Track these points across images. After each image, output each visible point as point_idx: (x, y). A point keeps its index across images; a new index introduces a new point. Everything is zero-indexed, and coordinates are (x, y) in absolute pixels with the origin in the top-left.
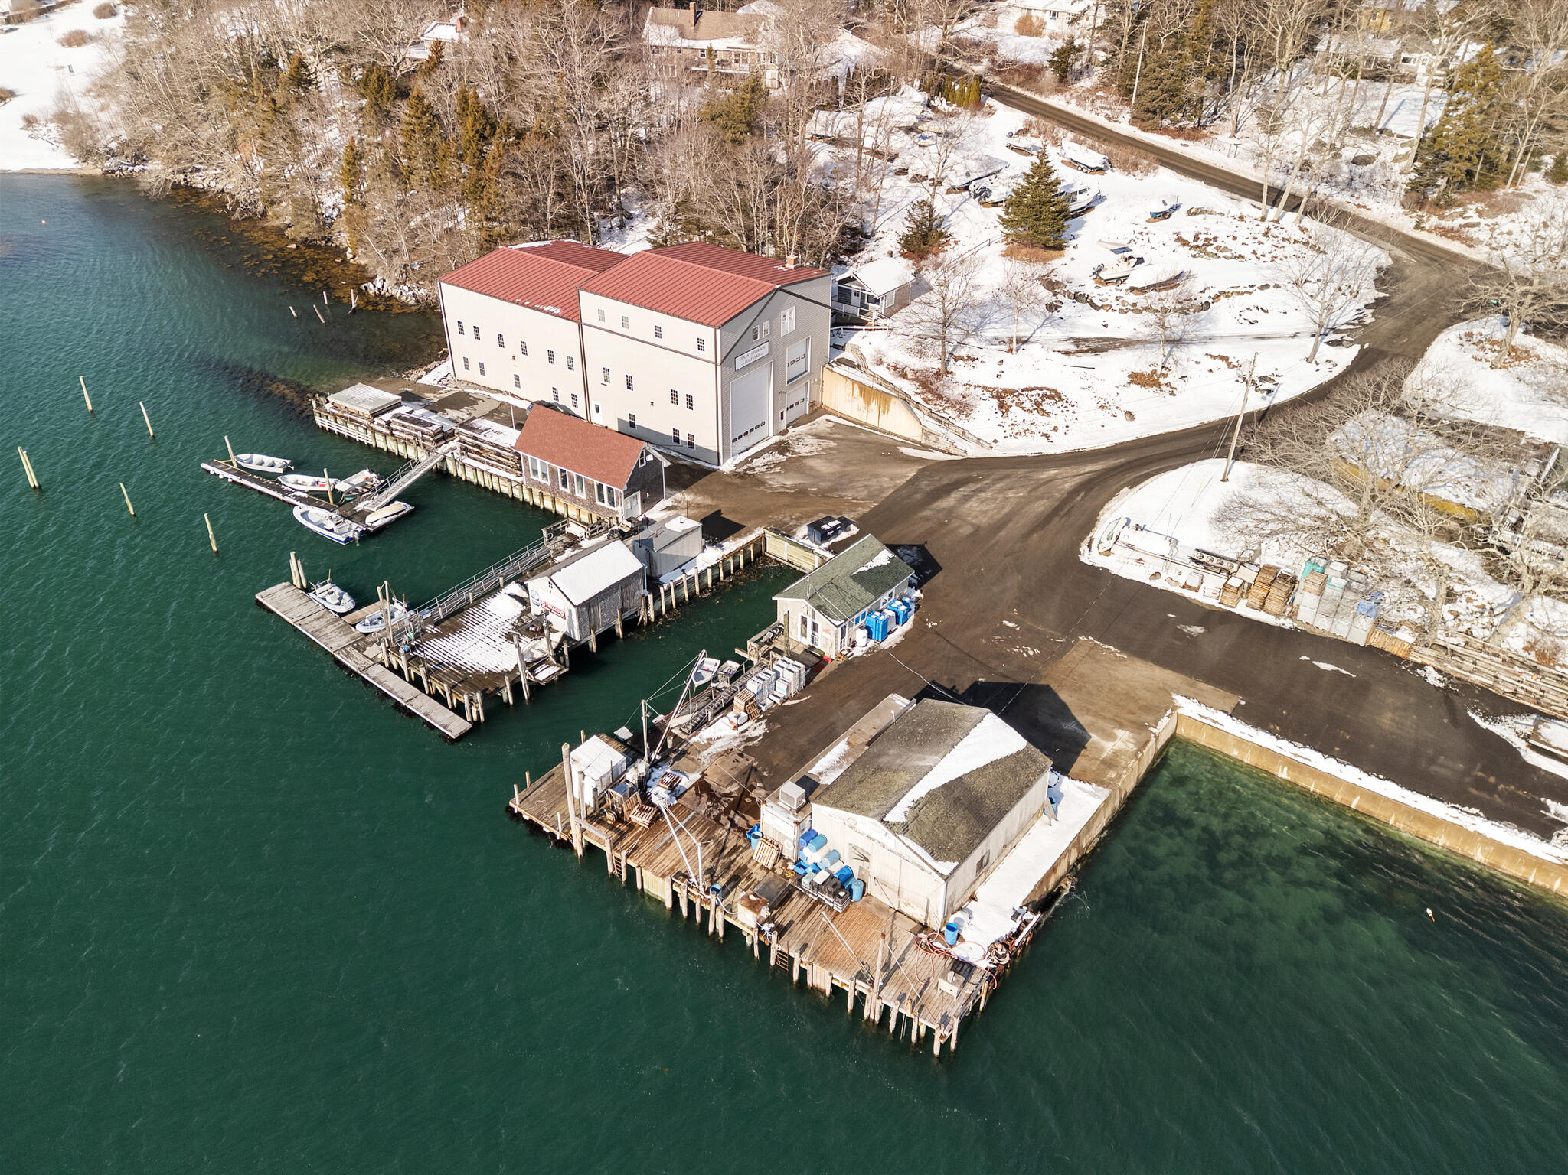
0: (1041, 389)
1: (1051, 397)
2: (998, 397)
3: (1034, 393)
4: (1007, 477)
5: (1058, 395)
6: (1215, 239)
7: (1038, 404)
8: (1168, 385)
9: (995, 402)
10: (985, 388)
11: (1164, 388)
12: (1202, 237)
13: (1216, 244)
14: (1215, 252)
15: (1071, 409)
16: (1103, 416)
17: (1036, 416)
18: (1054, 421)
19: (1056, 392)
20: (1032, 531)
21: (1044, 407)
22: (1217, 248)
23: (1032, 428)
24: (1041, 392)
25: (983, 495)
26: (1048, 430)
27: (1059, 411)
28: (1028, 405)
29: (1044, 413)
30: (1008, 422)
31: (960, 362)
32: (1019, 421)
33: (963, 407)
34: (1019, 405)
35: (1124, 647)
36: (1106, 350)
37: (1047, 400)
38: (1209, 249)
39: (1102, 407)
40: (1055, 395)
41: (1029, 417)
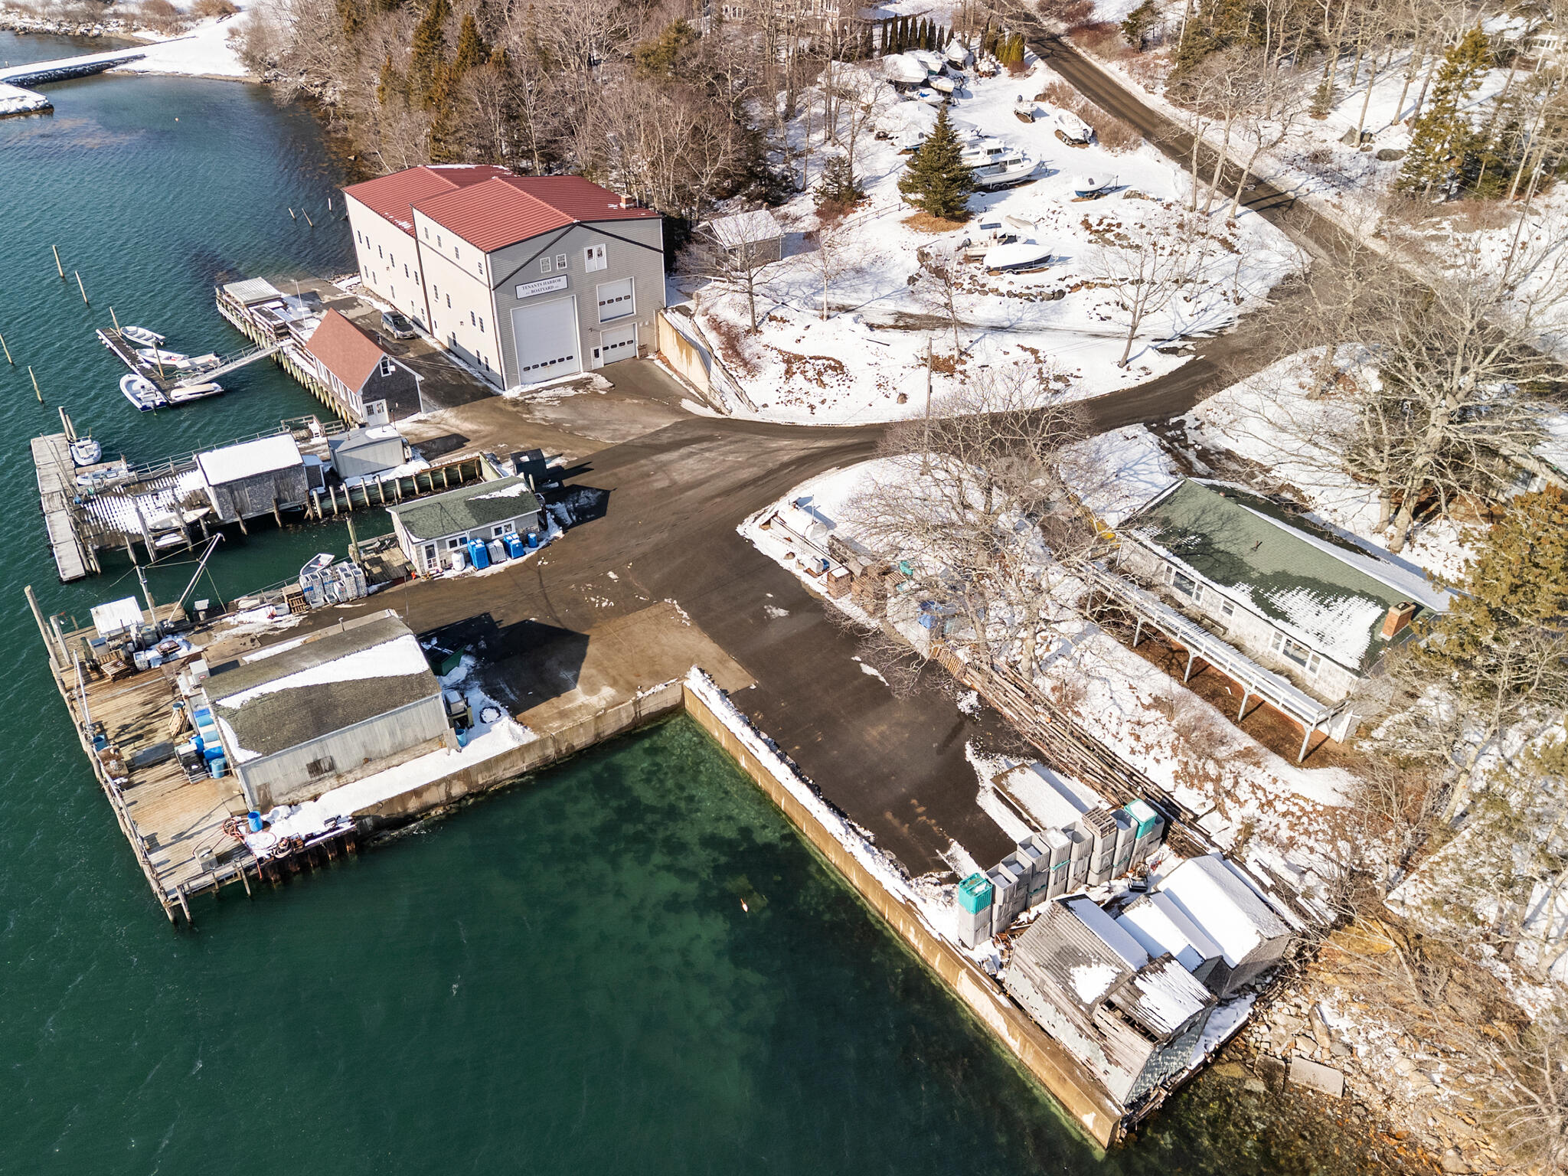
0: (828, 359)
1: (834, 369)
2: (788, 362)
3: (820, 362)
4: (743, 440)
5: (841, 367)
6: (1119, 225)
7: (820, 374)
8: (963, 372)
9: (783, 366)
10: (780, 352)
11: (958, 376)
12: (1106, 222)
13: (1117, 231)
14: (1112, 238)
15: (847, 383)
16: (876, 395)
17: (814, 388)
18: (828, 394)
19: (840, 363)
20: (718, 495)
21: (825, 378)
22: (1118, 235)
23: (804, 398)
24: (826, 363)
25: (707, 454)
26: (815, 402)
27: (835, 384)
28: (810, 374)
29: (823, 385)
30: (786, 388)
31: (774, 323)
32: (797, 388)
33: (751, 368)
34: (803, 372)
35: (695, 617)
36: (919, 329)
37: (830, 372)
38: (1108, 235)
39: (880, 385)
40: (838, 367)
41: (806, 386)
